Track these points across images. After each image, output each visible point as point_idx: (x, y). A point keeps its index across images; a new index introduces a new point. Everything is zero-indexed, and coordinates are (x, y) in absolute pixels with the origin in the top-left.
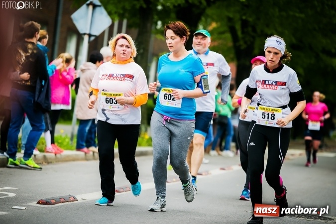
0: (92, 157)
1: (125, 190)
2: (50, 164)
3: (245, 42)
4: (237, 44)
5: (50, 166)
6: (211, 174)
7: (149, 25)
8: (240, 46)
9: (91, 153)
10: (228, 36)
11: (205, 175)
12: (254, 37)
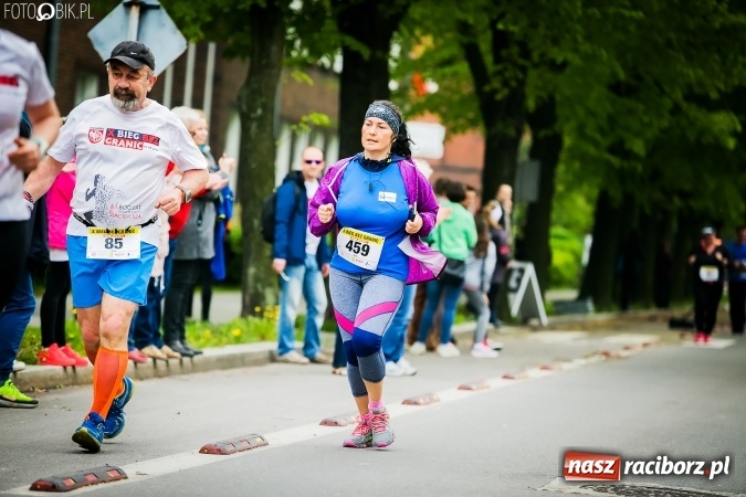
0: (150, 371)
1: (238, 447)
2: (51, 391)
3: (505, 83)
4: (487, 88)
5: (51, 397)
6: (438, 400)
7: (274, 48)
8: (495, 92)
9: (150, 360)
10: (463, 68)
11: (426, 404)
12: (523, 69)
